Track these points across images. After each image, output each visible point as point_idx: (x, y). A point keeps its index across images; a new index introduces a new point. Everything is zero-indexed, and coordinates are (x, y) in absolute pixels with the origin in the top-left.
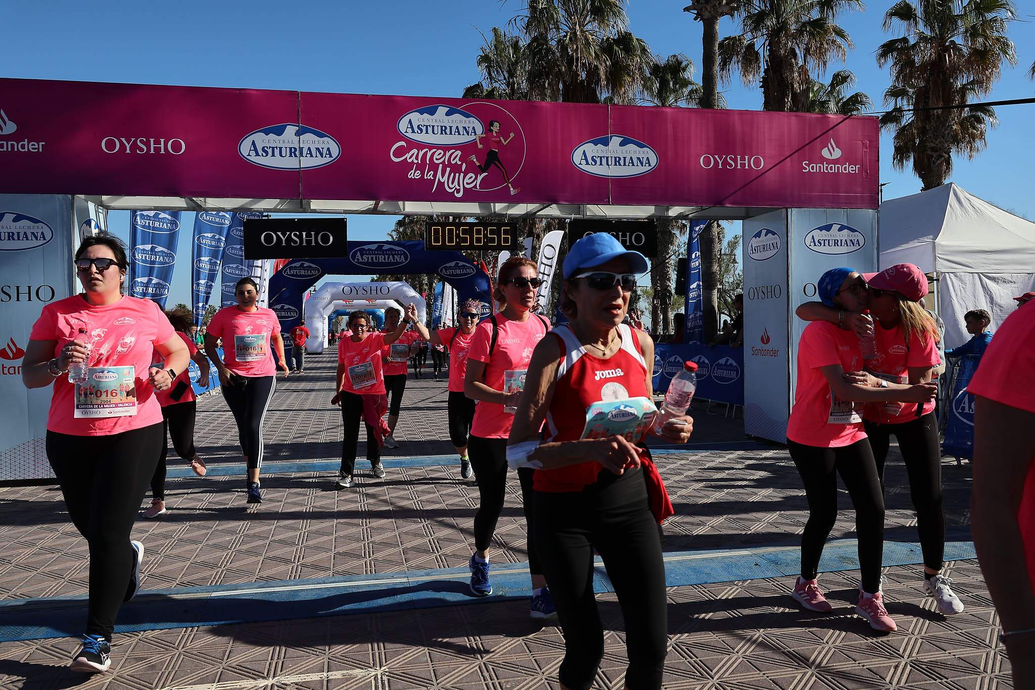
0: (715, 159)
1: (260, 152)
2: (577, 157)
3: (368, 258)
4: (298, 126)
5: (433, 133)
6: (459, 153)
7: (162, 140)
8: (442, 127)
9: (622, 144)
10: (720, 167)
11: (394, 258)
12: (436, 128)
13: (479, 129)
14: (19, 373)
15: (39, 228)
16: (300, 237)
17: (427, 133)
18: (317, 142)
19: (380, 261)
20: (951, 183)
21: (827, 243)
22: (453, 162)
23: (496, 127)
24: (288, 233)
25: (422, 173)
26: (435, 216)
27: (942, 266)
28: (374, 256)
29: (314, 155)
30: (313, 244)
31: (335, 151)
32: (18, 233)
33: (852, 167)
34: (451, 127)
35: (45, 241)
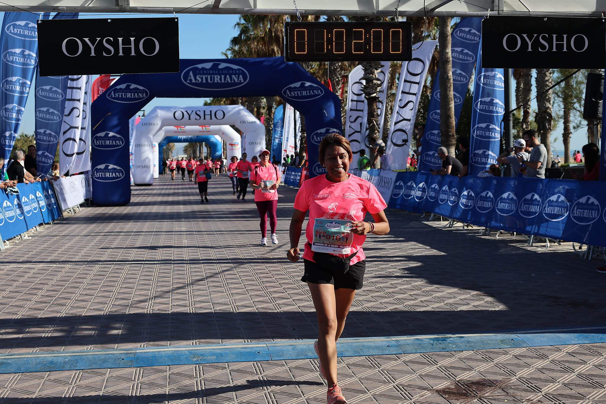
3: (202, 79)
11: (231, 78)
19: (216, 81)
24: (98, 39)
26: (298, 14)
28: (209, 76)
30: (133, 54)
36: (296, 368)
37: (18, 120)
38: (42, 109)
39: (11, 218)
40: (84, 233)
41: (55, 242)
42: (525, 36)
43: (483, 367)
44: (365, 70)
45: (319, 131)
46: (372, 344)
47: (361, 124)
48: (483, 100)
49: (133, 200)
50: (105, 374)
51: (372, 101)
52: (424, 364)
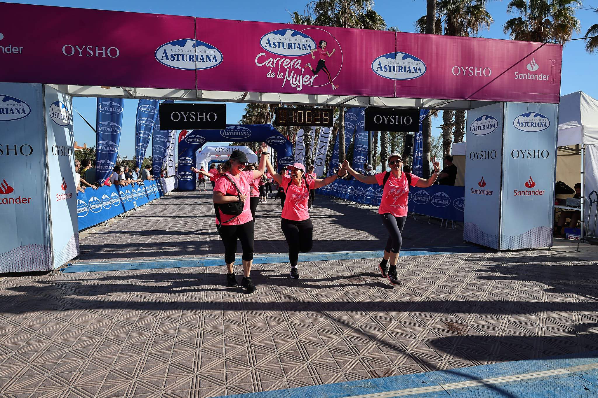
0: (461, 69)
1: (170, 57)
2: (375, 66)
3: (230, 133)
4: (195, 41)
5: (283, 47)
6: (300, 61)
7: (104, 48)
8: (289, 44)
9: (404, 58)
10: (464, 74)
11: (243, 133)
12: (285, 44)
13: (313, 46)
14: (10, 203)
15: (21, 106)
16: (196, 116)
17: (279, 47)
18: (207, 52)
19: (236, 135)
20: (580, 91)
21: (527, 124)
22: (296, 67)
23: (324, 45)
24: (188, 113)
25: (276, 74)
26: (281, 104)
27: (587, 140)
28: (233, 132)
29: (205, 60)
30: (204, 120)
31: (219, 58)
32: (7, 109)
33: (545, 77)
34: (295, 44)
35: (25, 115)
36: (280, 267)
37: (145, 151)
38: (156, 146)
39: (141, 196)
40: (175, 203)
41: (162, 208)
42: (384, 116)
43: (365, 266)
44: (305, 131)
45: (283, 159)
46: (314, 256)
47: (302, 155)
48: (359, 145)
49: (197, 188)
50: (190, 270)
51: (307, 145)
52: (338, 265)
